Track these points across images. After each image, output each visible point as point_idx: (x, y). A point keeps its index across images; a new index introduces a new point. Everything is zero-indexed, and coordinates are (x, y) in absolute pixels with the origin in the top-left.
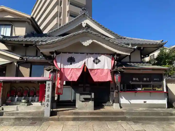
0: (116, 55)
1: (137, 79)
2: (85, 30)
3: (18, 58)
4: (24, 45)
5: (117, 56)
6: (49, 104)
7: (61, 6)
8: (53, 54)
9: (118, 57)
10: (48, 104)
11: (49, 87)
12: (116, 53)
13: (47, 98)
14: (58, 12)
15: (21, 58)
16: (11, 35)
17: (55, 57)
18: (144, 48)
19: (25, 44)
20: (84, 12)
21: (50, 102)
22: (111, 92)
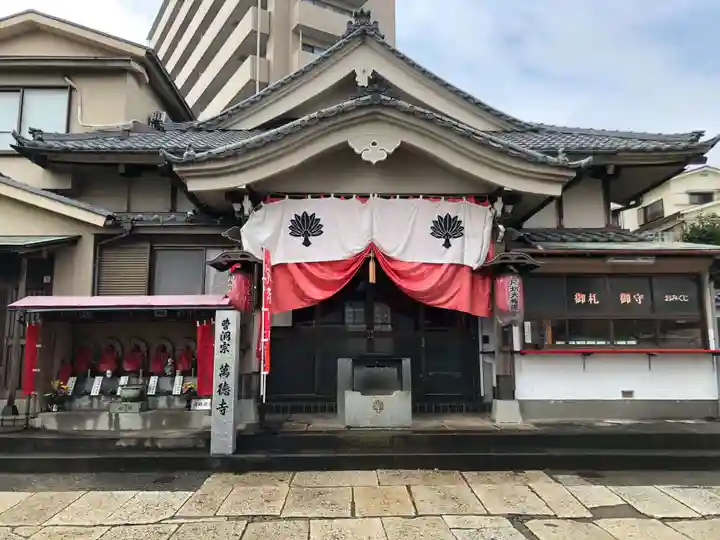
0: (500, 199)
1: (592, 299)
2: (369, 97)
3: (100, 221)
4: (122, 170)
5: (506, 202)
6: (230, 400)
7: (266, 9)
8: (240, 201)
9: (509, 209)
10: (224, 403)
11: (227, 336)
12: (501, 188)
13: (222, 381)
14: (256, 32)
15: (110, 222)
16: (68, 129)
17: (246, 212)
18: (618, 168)
19: (127, 166)
20: (362, 27)
21: (232, 393)
22: (481, 356)
